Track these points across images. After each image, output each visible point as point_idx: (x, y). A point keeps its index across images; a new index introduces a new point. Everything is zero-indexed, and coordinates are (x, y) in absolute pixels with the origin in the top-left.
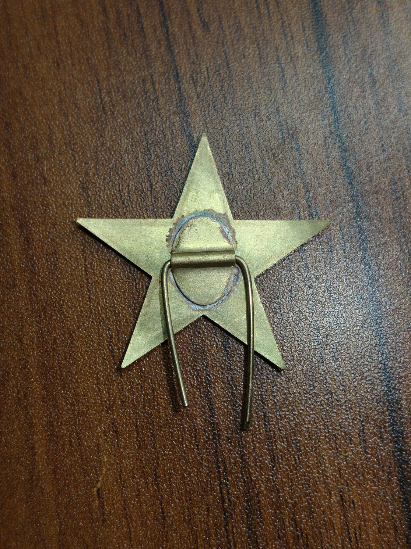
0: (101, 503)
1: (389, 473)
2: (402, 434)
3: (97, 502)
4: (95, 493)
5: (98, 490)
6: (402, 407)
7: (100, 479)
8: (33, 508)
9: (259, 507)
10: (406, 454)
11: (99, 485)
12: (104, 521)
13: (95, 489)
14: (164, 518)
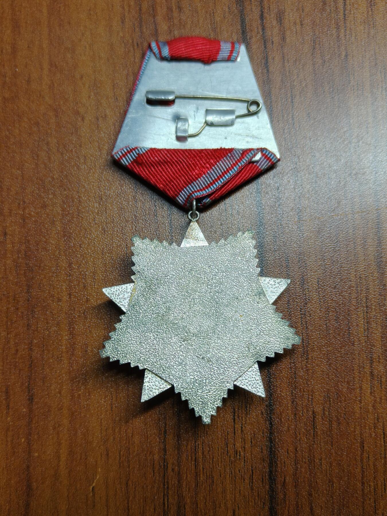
0: (94, 495)
1: (264, 503)
2: (275, 481)
3: (91, 494)
4: (91, 489)
5: (93, 488)
6: (277, 465)
7: (95, 481)
8: (54, 492)
9: (185, 512)
10: (276, 493)
11: (94, 484)
12: (94, 506)
13: (91, 487)
14: (129, 510)
